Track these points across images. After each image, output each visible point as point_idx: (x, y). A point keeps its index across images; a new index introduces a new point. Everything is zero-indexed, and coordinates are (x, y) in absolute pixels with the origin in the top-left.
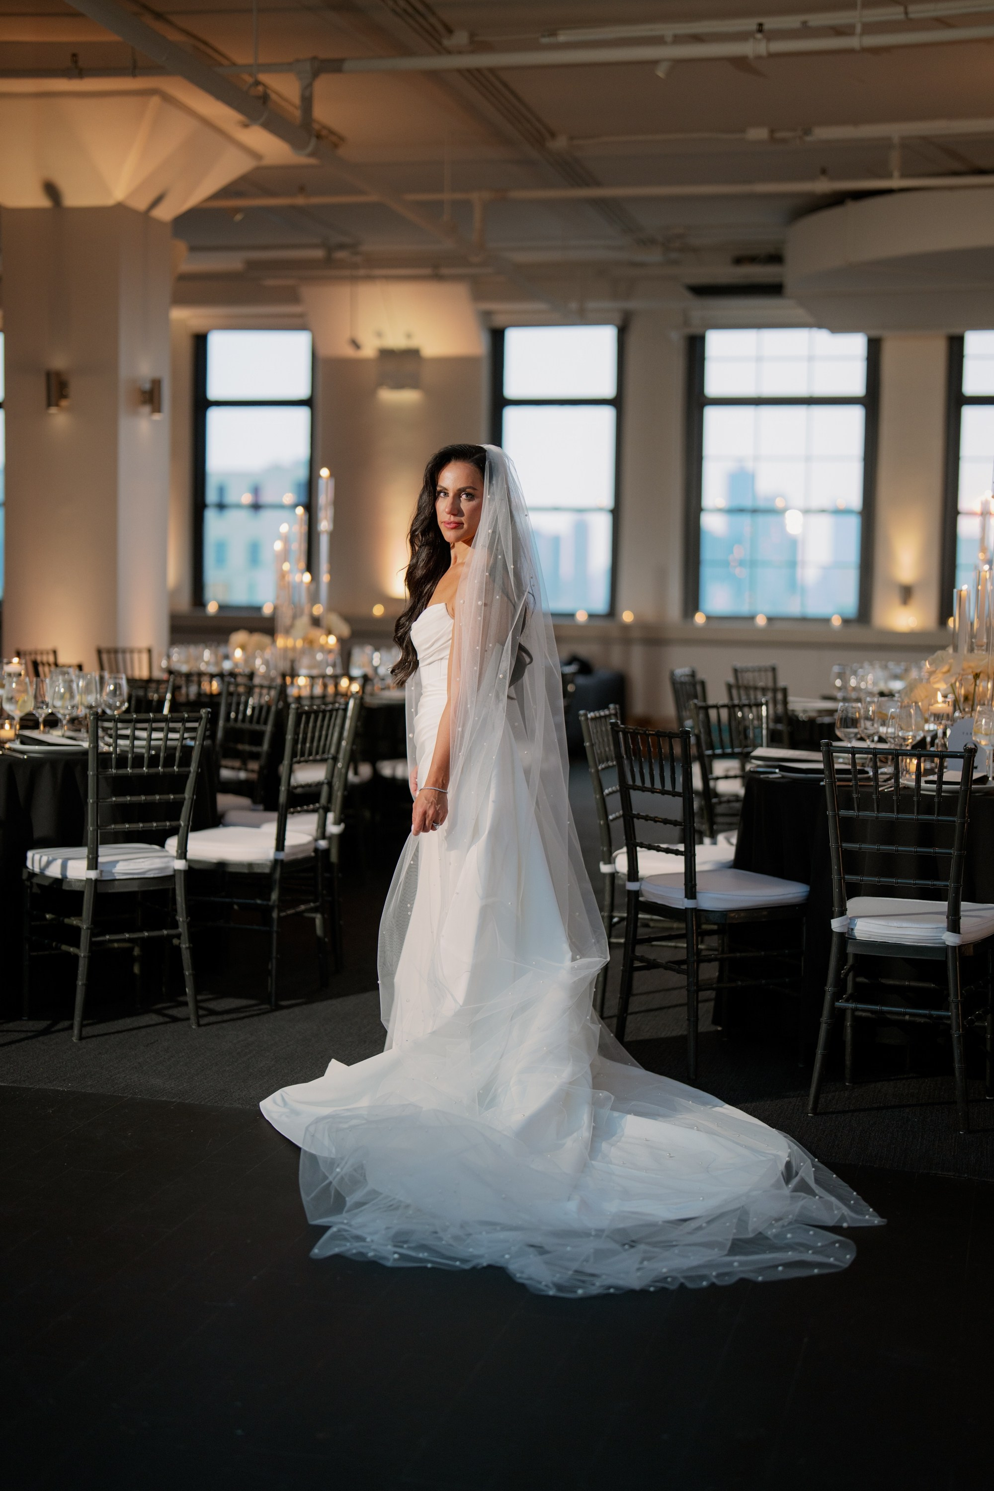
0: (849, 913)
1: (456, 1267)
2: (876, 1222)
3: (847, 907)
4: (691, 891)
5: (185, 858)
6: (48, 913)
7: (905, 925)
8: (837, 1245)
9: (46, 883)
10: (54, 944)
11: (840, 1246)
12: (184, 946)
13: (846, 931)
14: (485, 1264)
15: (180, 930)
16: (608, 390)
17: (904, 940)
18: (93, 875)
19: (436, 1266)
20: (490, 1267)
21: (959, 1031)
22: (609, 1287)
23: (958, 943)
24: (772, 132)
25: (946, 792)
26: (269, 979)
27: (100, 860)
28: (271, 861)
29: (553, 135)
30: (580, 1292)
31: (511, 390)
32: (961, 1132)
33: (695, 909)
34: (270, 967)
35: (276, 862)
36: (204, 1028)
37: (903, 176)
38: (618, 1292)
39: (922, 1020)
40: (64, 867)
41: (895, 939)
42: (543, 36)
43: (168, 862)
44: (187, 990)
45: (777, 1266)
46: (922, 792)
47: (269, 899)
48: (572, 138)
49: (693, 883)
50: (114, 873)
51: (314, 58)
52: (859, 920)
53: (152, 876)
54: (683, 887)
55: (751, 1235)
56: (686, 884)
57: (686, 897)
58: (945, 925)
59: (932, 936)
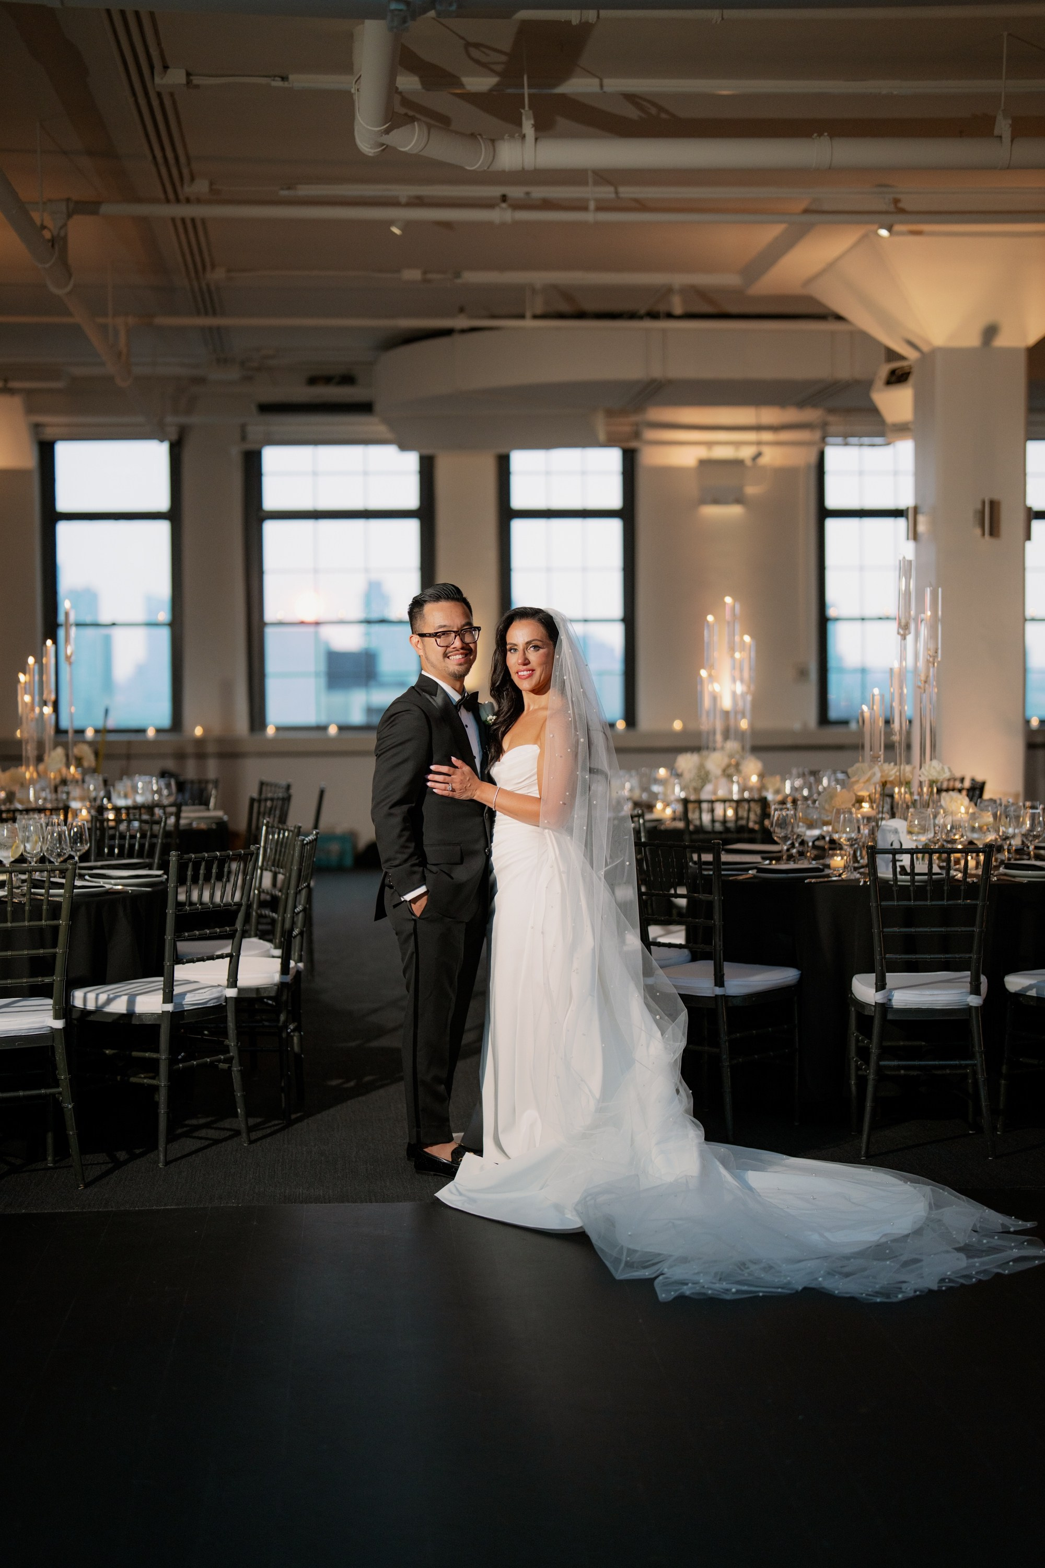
0: (888, 987)
1: (779, 1293)
2: (1029, 1225)
3: (887, 982)
4: (719, 981)
5: (236, 986)
6: (107, 1049)
7: (936, 992)
8: (1026, 1243)
9: (110, 1020)
10: (119, 1078)
11: (1028, 1244)
12: (236, 1069)
13: (886, 1002)
14: (800, 1288)
15: (231, 1054)
16: (163, 503)
17: (936, 1005)
18: (169, 1007)
19: (765, 1294)
20: (805, 1289)
21: (984, 1075)
22: (915, 1291)
23: (979, 1004)
24: (425, 273)
25: (918, 882)
26: (283, 1095)
27: (175, 993)
28: (275, 985)
29: (213, 266)
30: (900, 1296)
31: (63, 504)
32: (990, 1158)
33: (724, 995)
34: (283, 1084)
35: (282, 986)
36: (254, 1145)
37: (535, 317)
38: (923, 1294)
39: (915, 1073)
40: (131, 1002)
41: (927, 1005)
42: (282, 189)
43: (221, 992)
44: (239, 1110)
45: (1008, 1262)
46: (899, 883)
47: (278, 1021)
48: (229, 271)
49: (722, 973)
50: (183, 1005)
51: (68, 200)
52: (895, 991)
53: (212, 1005)
54: (713, 977)
55: (962, 1245)
56: (715, 975)
57: (716, 985)
58: (969, 990)
59: (956, 1000)
